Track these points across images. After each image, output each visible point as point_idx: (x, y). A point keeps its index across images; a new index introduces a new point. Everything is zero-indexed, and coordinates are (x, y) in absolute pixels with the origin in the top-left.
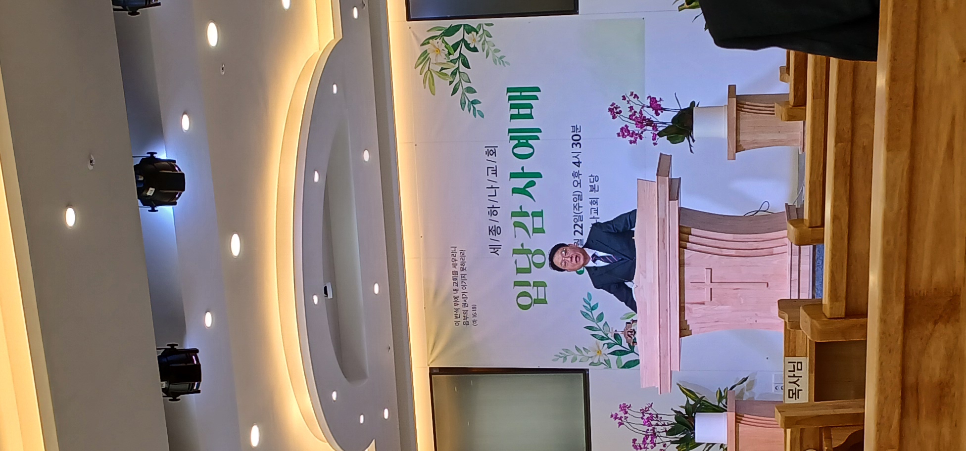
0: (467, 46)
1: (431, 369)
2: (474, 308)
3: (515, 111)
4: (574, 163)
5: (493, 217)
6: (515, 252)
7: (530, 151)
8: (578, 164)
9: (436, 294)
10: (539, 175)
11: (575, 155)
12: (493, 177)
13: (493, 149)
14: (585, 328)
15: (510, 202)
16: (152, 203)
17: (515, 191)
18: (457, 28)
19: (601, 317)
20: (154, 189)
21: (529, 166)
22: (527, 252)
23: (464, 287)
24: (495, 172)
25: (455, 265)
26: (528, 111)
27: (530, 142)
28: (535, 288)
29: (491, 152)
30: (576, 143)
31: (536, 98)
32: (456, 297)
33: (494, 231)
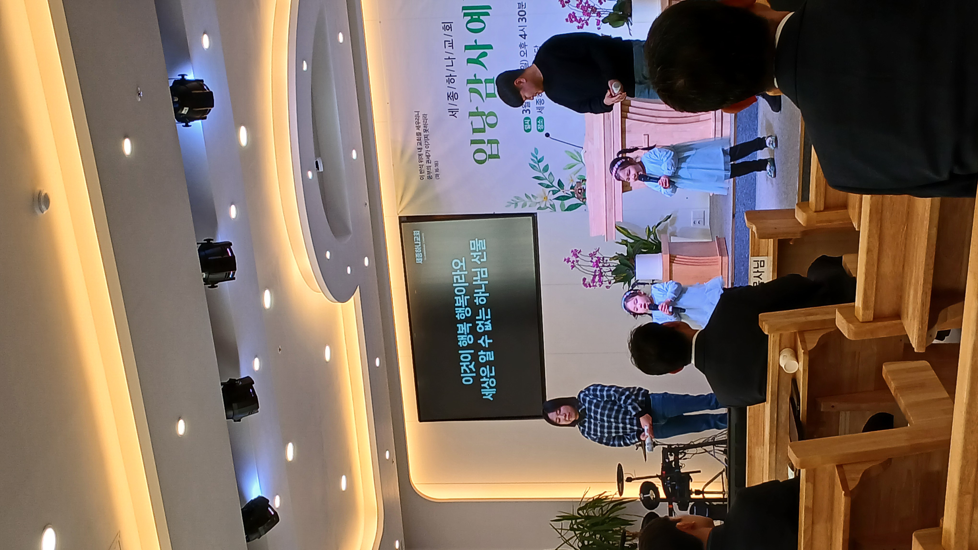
1: (400, 218)
2: (436, 165)
4: (521, 36)
5: (451, 85)
6: (471, 114)
7: (481, 25)
8: (524, 36)
9: (403, 153)
10: (490, 47)
11: (522, 28)
12: (449, 49)
13: (449, 24)
14: (534, 178)
15: (466, 71)
16: (186, 120)
17: (469, 61)
19: (546, 169)
20: (187, 108)
21: (481, 39)
22: (481, 114)
23: (427, 146)
24: (451, 45)
25: (418, 127)
27: (481, 17)
28: (489, 145)
29: (448, 27)
30: (522, 18)
32: (420, 155)
33: (452, 96)
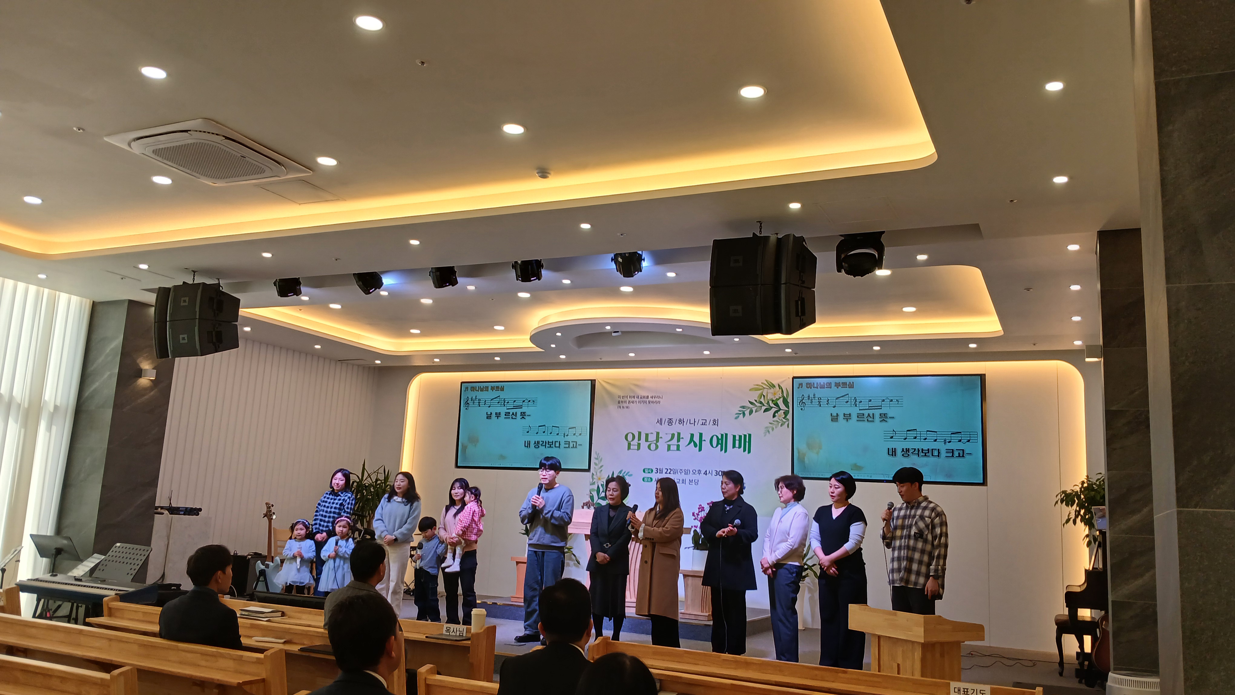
0: (776, 412)
1: (595, 380)
2: (627, 407)
3: (737, 438)
4: (706, 471)
5: (678, 421)
6: (658, 434)
7: (714, 445)
8: (706, 473)
9: (637, 385)
10: (700, 450)
11: (711, 472)
12: (700, 422)
13: (717, 424)
15: (686, 431)
16: (615, 259)
17: (692, 435)
18: (787, 406)
21: (706, 445)
22: (657, 440)
23: (639, 402)
24: (703, 424)
25: (652, 397)
26: (737, 445)
27: (719, 446)
28: (637, 444)
29: (715, 422)
31: (744, 451)
32: (634, 397)
33: (670, 422)
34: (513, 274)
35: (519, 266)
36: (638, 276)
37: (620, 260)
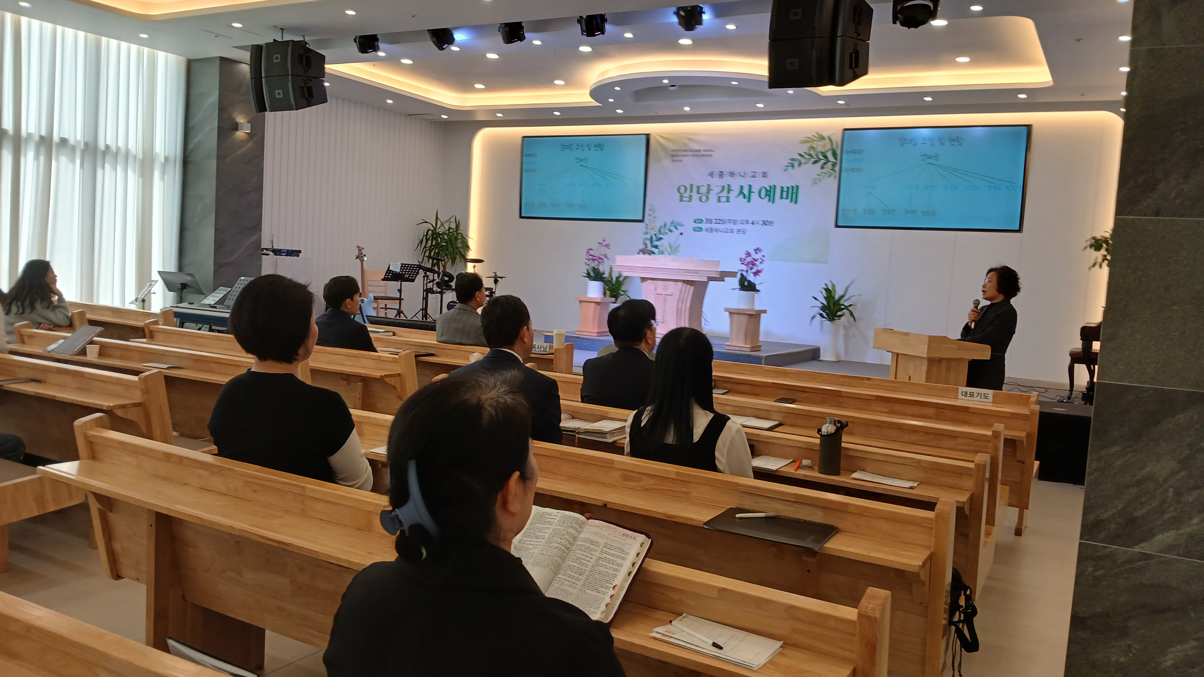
0: (825, 164)
1: (650, 134)
2: (680, 161)
3: (785, 189)
4: (753, 221)
5: (728, 174)
6: (709, 186)
7: (763, 196)
9: (690, 139)
10: (749, 201)
11: (758, 222)
12: (750, 175)
14: (666, 222)
15: (735, 184)
16: (677, 13)
17: (742, 187)
18: (836, 158)
19: (671, 231)
21: (755, 196)
23: (692, 156)
24: (753, 176)
25: (705, 151)
26: (785, 196)
27: (768, 197)
28: (688, 196)
29: (765, 175)
30: (765, 223)
31: (791, 201)
32: (687, 151)
33: (721, 174)
34: (578, 28)
35: (584, 20)
36: (699, 28)
37: (682, 13)
